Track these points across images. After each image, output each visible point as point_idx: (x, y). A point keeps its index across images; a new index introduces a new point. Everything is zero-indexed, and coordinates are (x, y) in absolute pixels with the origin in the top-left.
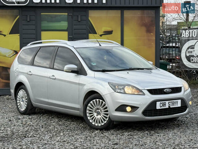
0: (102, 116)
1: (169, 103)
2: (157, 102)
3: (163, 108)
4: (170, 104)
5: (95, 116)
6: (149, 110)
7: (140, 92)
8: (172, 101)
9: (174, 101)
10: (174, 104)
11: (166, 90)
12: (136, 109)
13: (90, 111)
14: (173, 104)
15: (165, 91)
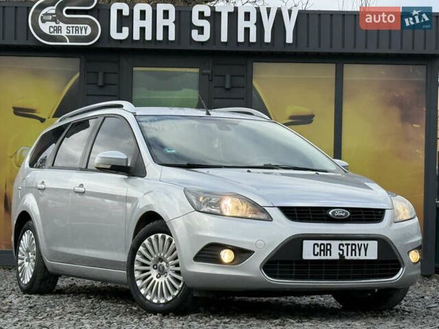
0: (168, 276)
1: (341, 247)
2: (305, 242)
3: (322, 257)
4: (345, 248)
5: (152, 279)
6: (282, 262)
7: (260, 213)
8: (351, 242)
9: (356, 242)
10: (357, 250)
11: (333, 213)
12: (246, 255)
13: (144, 265)
14: (352, 250)
15: (330, 213)
